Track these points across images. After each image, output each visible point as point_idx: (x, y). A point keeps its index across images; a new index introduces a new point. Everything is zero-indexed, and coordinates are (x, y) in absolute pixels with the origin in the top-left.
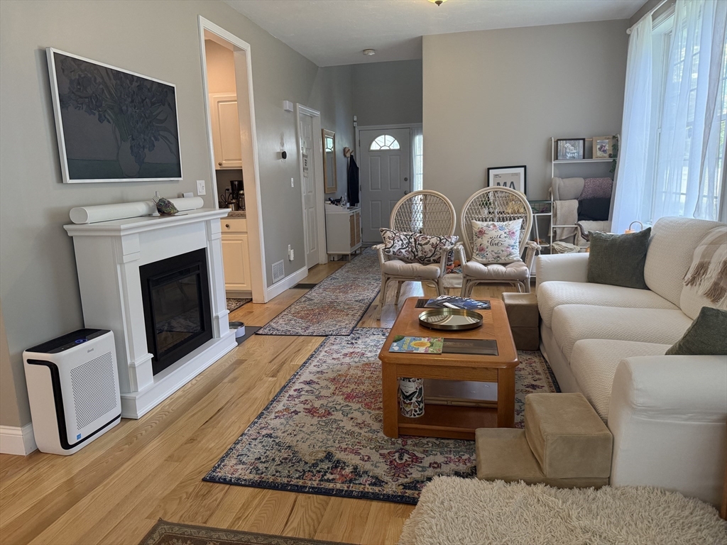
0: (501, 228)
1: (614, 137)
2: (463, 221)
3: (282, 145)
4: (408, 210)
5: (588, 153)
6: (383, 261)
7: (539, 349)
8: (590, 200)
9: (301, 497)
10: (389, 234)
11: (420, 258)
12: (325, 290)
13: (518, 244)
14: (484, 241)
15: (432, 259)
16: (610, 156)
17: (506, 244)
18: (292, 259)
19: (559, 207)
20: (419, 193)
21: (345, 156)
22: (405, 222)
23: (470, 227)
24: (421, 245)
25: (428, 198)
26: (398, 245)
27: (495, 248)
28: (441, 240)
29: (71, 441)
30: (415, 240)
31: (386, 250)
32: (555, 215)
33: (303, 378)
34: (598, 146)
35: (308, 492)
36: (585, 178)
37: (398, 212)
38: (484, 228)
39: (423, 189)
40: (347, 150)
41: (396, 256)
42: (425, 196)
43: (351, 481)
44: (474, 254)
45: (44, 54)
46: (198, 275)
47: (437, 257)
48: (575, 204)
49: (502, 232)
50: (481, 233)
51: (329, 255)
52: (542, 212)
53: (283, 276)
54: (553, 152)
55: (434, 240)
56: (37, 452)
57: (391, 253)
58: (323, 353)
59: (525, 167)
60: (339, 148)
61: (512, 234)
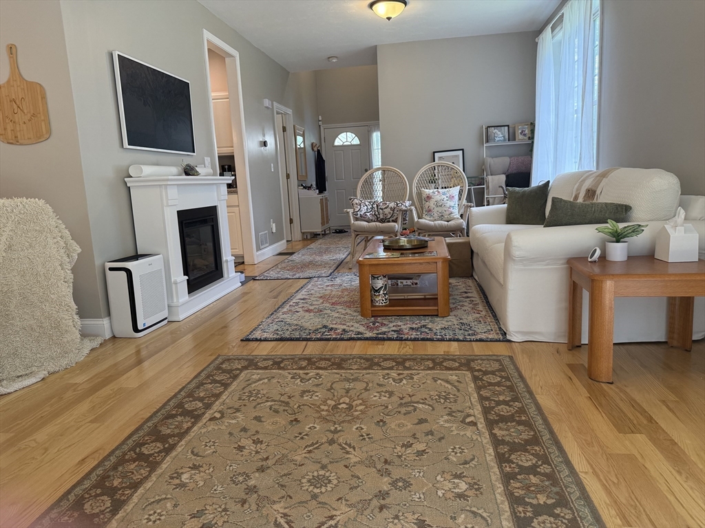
0: (444, 194)
1: (531, 124)
2: (414, 190)
3: (264, 136)
4: (369, 183)
5: (512, 137)
6: (352, 222)
7: (472, 276)
8: (515, 174)
9: (309, 343)
10: (356, 201)
11: (382, 220)
12: (303, 255)
13: (457, 205)
14: (431, 204)
15: (391, 219)
16: (529, 138)
17: (448, 205)
18: (274, 231)
19: (490, 181)
20: (378, 169)
21: (313, 150)
22: (368, 192)
23: (420, 194)
24: (382, 209)
25: (387, 172)
26: (364, 209)
27: (440, 209)
28: (397, 204)
29: (140, 327)
30: (377, 206)
31: (355, 213)
32: (488, 187)
33: (298, 297)
34: (520, 131)
35: (314, 340)
36: (510, 157)
37: (363, 184)
38: (431, 194)
39: (382, 165)
40: (314, 145)
41: (362, 218)
42: (384, 171)
43: (342, 334)
44: (424, 215)
45: (111, 56)
46: (213, 226)
47: (395, 218)
48: (503, 177)
49: (445, 197)
50: (429, 198)
51: (303, 233)
52: (478, 185)
53: (268, 245)
54: (486, 136)
55: (392, 205)
56: (114, 337)
57: (359, 216)
58: (310, 286)
59: (463, 150)
60: (308, 143)
61: (452, 197)
